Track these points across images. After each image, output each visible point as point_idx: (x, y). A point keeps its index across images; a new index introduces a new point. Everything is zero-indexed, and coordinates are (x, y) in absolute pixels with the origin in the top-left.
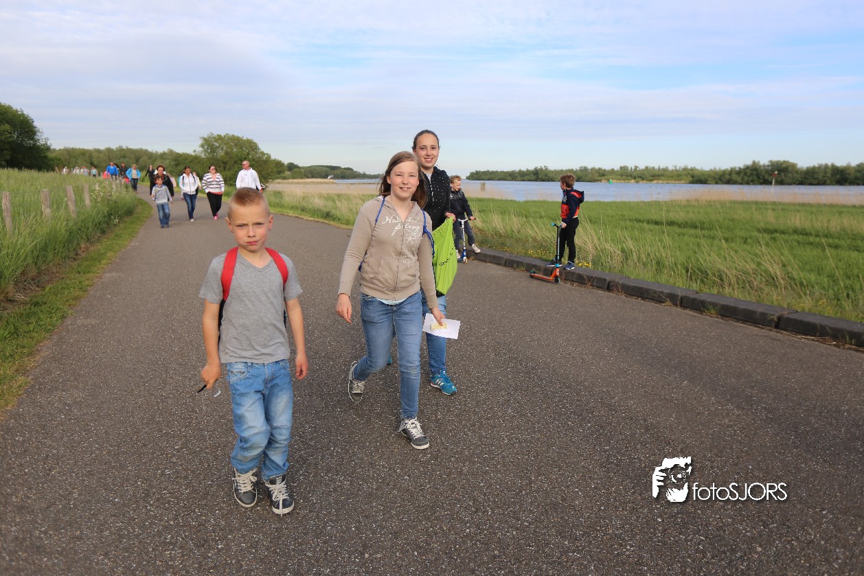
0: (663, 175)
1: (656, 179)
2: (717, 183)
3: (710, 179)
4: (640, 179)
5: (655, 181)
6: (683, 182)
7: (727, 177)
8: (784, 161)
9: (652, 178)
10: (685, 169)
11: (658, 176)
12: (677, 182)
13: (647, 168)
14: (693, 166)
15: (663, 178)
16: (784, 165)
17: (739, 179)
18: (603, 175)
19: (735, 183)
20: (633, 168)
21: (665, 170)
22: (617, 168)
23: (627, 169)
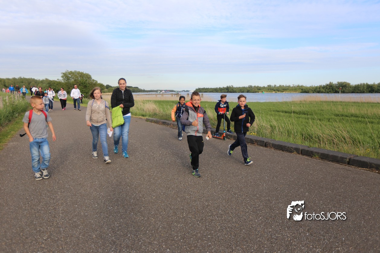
0: (288, 89)
1: (285, 91)
2: (313, 93)
3: (310, 91)
4: (277, 91)
5: (285, 92)
6: (297, 92)
7: (318, 89)
8: (344, 82)
9: (283, 91)
10: (298, 86)
11: (286, 89)
12: (295, 92)
13: (280, 86)
14: (302, 85)
15: (288, 90)
16: (344, 84)
17: (324, 91)
18: (260, 89)
19: (322, 92)
20: (274, 86)
21: (289, 87)
22: (266, 86)
23: (271, 86)
